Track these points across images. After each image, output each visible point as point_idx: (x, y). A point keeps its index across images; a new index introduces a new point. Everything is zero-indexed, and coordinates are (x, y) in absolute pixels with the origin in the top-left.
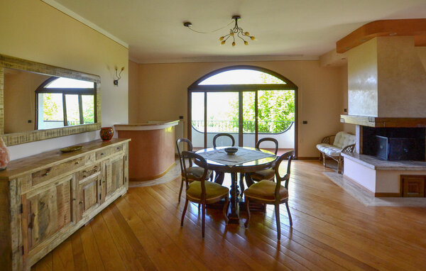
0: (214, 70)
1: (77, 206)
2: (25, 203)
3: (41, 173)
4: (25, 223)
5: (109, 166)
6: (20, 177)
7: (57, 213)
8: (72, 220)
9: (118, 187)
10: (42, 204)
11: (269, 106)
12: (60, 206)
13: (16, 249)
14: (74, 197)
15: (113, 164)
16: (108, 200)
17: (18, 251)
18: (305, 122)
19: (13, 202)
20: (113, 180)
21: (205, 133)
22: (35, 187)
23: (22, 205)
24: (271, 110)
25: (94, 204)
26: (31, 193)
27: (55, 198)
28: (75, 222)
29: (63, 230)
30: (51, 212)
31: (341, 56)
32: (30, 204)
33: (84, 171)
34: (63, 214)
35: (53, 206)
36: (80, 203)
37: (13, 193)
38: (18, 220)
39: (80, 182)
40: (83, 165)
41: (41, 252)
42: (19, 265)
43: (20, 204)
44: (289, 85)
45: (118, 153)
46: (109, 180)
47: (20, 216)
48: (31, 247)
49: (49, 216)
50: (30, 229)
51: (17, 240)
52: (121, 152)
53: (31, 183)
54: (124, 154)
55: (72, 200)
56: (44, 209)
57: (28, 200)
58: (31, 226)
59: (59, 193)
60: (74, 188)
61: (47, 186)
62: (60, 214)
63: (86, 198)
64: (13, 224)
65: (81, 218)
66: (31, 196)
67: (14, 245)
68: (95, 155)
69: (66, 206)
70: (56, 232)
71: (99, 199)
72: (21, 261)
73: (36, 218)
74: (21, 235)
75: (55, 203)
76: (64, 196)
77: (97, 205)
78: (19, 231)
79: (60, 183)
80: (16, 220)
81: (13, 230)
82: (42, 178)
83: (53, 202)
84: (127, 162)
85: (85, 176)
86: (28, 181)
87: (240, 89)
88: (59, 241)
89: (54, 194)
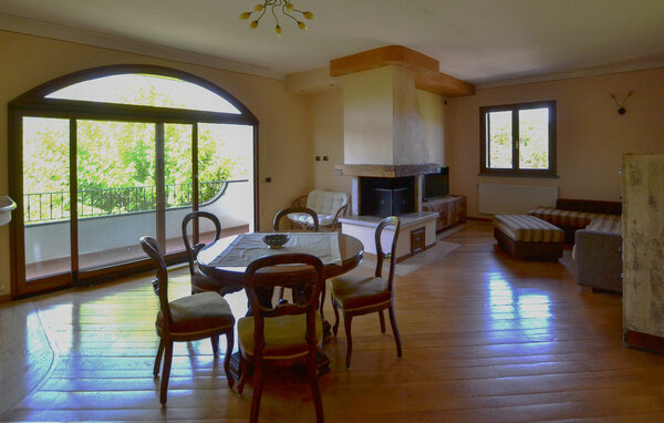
18: (268, 180)
21: (74, 221)
31: (334, 81)
44: (247, 117)
87: (160, 116)
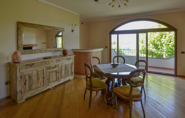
0: (125, 21)
1: (46, 80)
2: (22, 75)
3: (30, 65)
4: (23, 83)
5: (63, 66)
6: (21, 65)
7: (36, 81)
8: (44, 86)
9: (68, 76)
10: (30, 77)
11: (162, 42)
12: (38, 79)
13: (19, 91)
14: (45, 76)
15: (65, 65)
16: (62, 81)
17: (20, 92)
19: (18, 74)
20: (65, 73)
22: (27, 70)
23: (21, 76)
24: (164, 45)
25: (55, 81)
26: (26, 72)
27: (36, 76)
28: (45, 87)
29: (39, 89)
30: (34, 80)
32: (25, 76)
33: (50, 67)
34: (40, 82)
35: (35, 78)
36: (48, 79)
37: (18, 71)
38: (20, 81)
39: (48, 71)
40: (49, 64)
41: (29, 95)
42: (20, 97)
43: (20, 75)
44: (170, 28)
45: (68, 61)
46: (63, 72)
47: (20, 80)
48: (25, 92)
49: (33, 82)
50: (25, 85)
51: (19, 88)
52: (70, 60)
53: (25, 68)
54: (71, 62)
55: (44, 78)
56: (31, 79)
57: (24, 75)
58: (25, 84)
59: (38, 74)
60: (45, 73)
61: (32, 70)
62: (38, 82)
63: (50, 78)
64: (18, 82)
65: (48, 85)
66: (25, 73)
67: (18, 90)
68: (55, 61)
69: (41, 80)
70: (36, 88)
71: (58, 79)
72: (21, 96)
73: (27, 82)
74: (21, 87)
75: (36, 78)
76: (40, 75)
77: (57, 82)
78: (20, 85)
79: (38, 70)
80: (19, 81)
81: (18, 84)
82: (30, 67)
83: (35, 77)
84: (73, 65)
85: (50, 69)
86: (24, 68)
87: (137, 32)
88: (37, 93)
89: (36, 74)
